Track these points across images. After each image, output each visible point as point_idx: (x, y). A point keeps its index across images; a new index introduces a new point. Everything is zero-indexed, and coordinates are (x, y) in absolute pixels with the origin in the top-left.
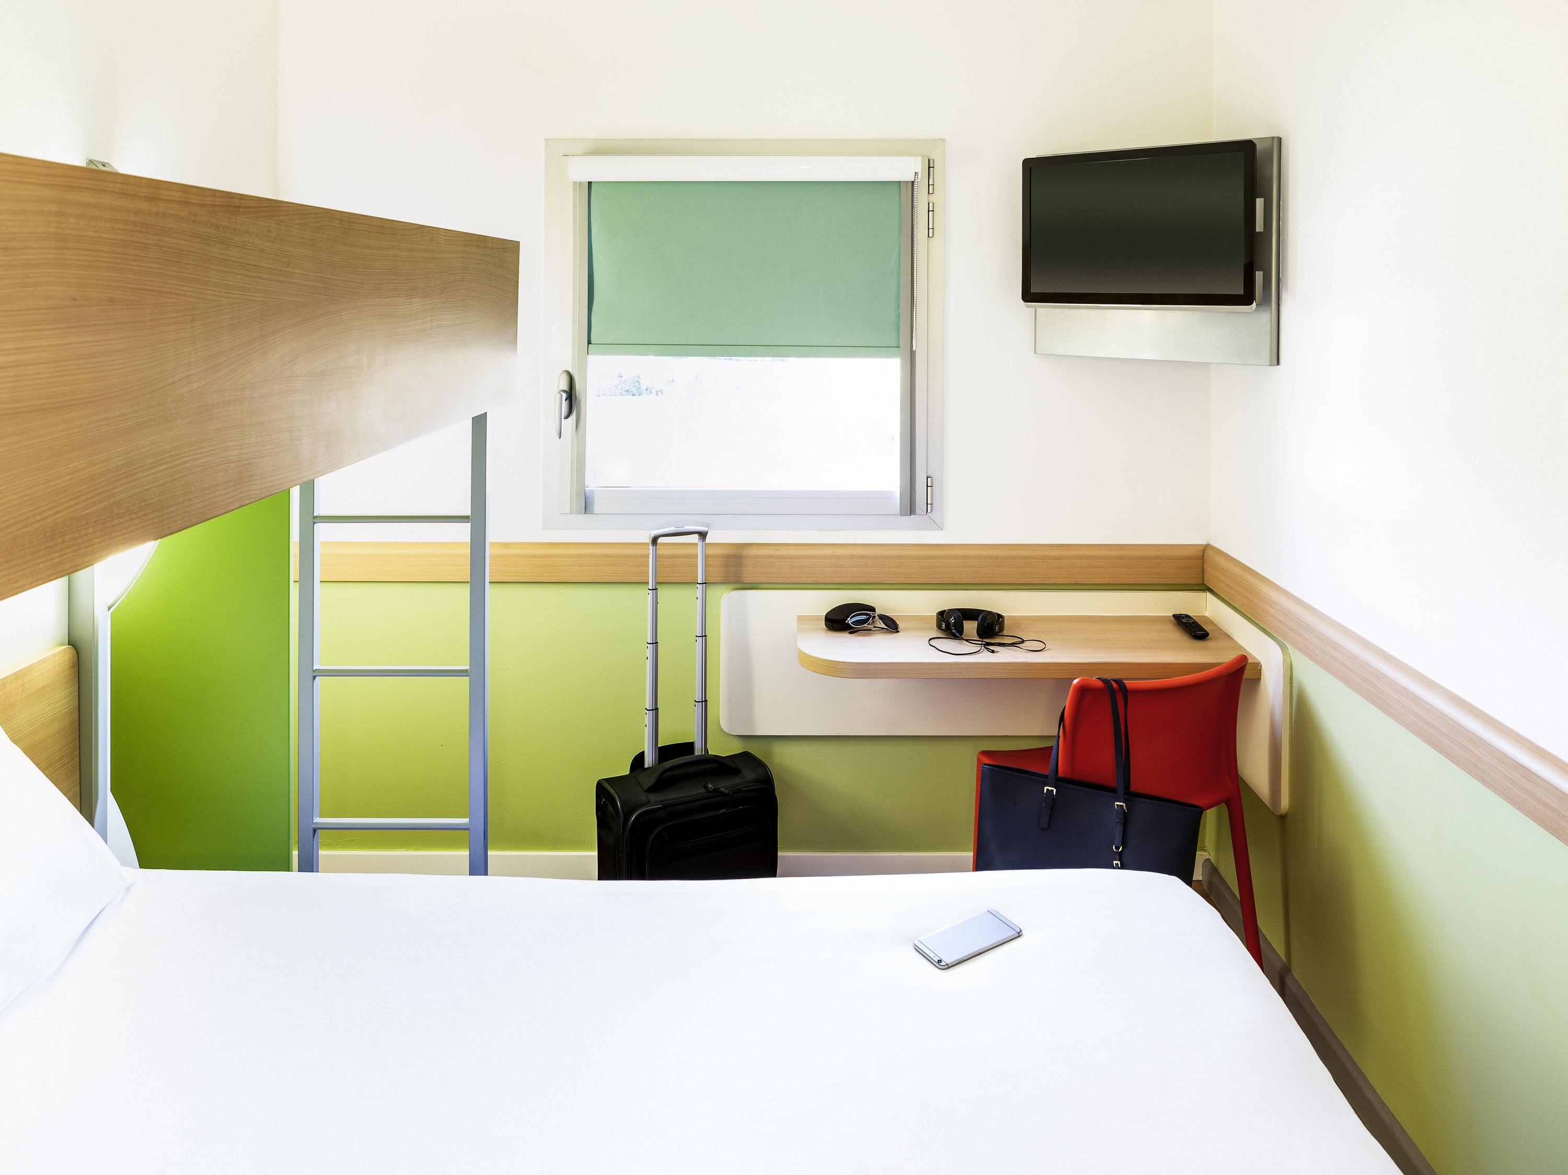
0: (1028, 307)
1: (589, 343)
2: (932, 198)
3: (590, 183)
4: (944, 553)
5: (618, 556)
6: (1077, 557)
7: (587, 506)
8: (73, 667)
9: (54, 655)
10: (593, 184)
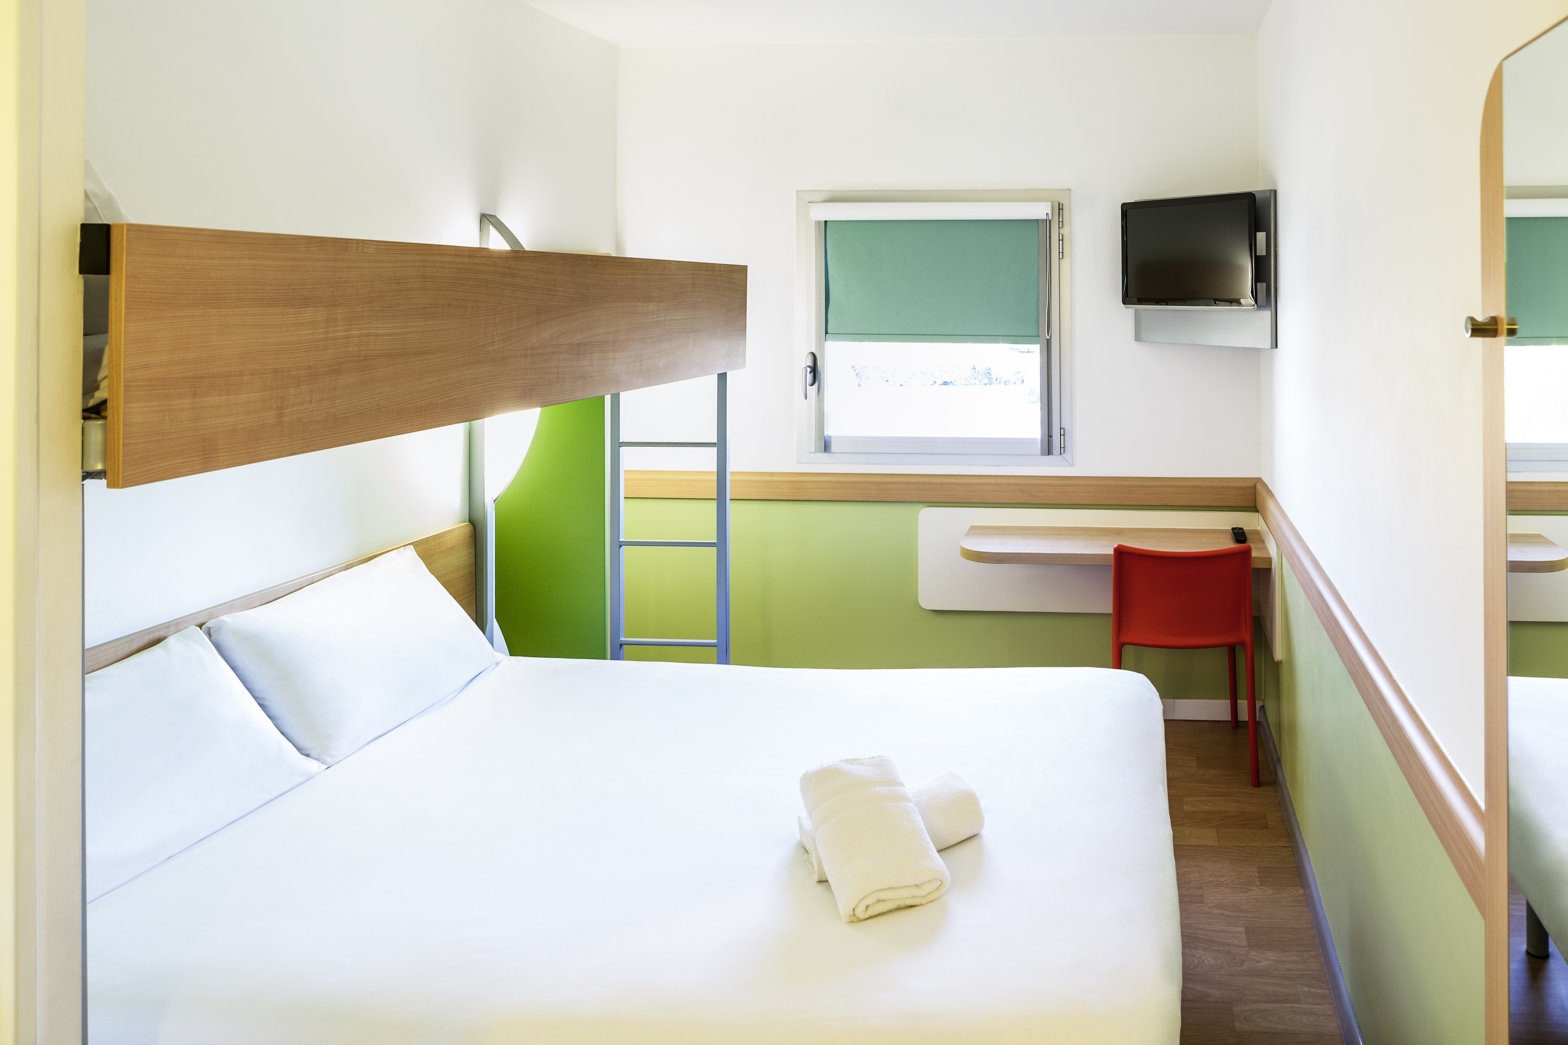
0: (1126, 308)
1: (826, 333)
2: (1062, 231)
3: (826, 222)
4: (1072, 482)
5: (847, 483)
6: (1166, 486)
7: (826, 446)
8: (472, 536)
9: (459, 528)
10: (828, 222)
